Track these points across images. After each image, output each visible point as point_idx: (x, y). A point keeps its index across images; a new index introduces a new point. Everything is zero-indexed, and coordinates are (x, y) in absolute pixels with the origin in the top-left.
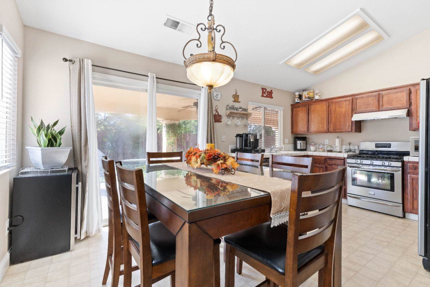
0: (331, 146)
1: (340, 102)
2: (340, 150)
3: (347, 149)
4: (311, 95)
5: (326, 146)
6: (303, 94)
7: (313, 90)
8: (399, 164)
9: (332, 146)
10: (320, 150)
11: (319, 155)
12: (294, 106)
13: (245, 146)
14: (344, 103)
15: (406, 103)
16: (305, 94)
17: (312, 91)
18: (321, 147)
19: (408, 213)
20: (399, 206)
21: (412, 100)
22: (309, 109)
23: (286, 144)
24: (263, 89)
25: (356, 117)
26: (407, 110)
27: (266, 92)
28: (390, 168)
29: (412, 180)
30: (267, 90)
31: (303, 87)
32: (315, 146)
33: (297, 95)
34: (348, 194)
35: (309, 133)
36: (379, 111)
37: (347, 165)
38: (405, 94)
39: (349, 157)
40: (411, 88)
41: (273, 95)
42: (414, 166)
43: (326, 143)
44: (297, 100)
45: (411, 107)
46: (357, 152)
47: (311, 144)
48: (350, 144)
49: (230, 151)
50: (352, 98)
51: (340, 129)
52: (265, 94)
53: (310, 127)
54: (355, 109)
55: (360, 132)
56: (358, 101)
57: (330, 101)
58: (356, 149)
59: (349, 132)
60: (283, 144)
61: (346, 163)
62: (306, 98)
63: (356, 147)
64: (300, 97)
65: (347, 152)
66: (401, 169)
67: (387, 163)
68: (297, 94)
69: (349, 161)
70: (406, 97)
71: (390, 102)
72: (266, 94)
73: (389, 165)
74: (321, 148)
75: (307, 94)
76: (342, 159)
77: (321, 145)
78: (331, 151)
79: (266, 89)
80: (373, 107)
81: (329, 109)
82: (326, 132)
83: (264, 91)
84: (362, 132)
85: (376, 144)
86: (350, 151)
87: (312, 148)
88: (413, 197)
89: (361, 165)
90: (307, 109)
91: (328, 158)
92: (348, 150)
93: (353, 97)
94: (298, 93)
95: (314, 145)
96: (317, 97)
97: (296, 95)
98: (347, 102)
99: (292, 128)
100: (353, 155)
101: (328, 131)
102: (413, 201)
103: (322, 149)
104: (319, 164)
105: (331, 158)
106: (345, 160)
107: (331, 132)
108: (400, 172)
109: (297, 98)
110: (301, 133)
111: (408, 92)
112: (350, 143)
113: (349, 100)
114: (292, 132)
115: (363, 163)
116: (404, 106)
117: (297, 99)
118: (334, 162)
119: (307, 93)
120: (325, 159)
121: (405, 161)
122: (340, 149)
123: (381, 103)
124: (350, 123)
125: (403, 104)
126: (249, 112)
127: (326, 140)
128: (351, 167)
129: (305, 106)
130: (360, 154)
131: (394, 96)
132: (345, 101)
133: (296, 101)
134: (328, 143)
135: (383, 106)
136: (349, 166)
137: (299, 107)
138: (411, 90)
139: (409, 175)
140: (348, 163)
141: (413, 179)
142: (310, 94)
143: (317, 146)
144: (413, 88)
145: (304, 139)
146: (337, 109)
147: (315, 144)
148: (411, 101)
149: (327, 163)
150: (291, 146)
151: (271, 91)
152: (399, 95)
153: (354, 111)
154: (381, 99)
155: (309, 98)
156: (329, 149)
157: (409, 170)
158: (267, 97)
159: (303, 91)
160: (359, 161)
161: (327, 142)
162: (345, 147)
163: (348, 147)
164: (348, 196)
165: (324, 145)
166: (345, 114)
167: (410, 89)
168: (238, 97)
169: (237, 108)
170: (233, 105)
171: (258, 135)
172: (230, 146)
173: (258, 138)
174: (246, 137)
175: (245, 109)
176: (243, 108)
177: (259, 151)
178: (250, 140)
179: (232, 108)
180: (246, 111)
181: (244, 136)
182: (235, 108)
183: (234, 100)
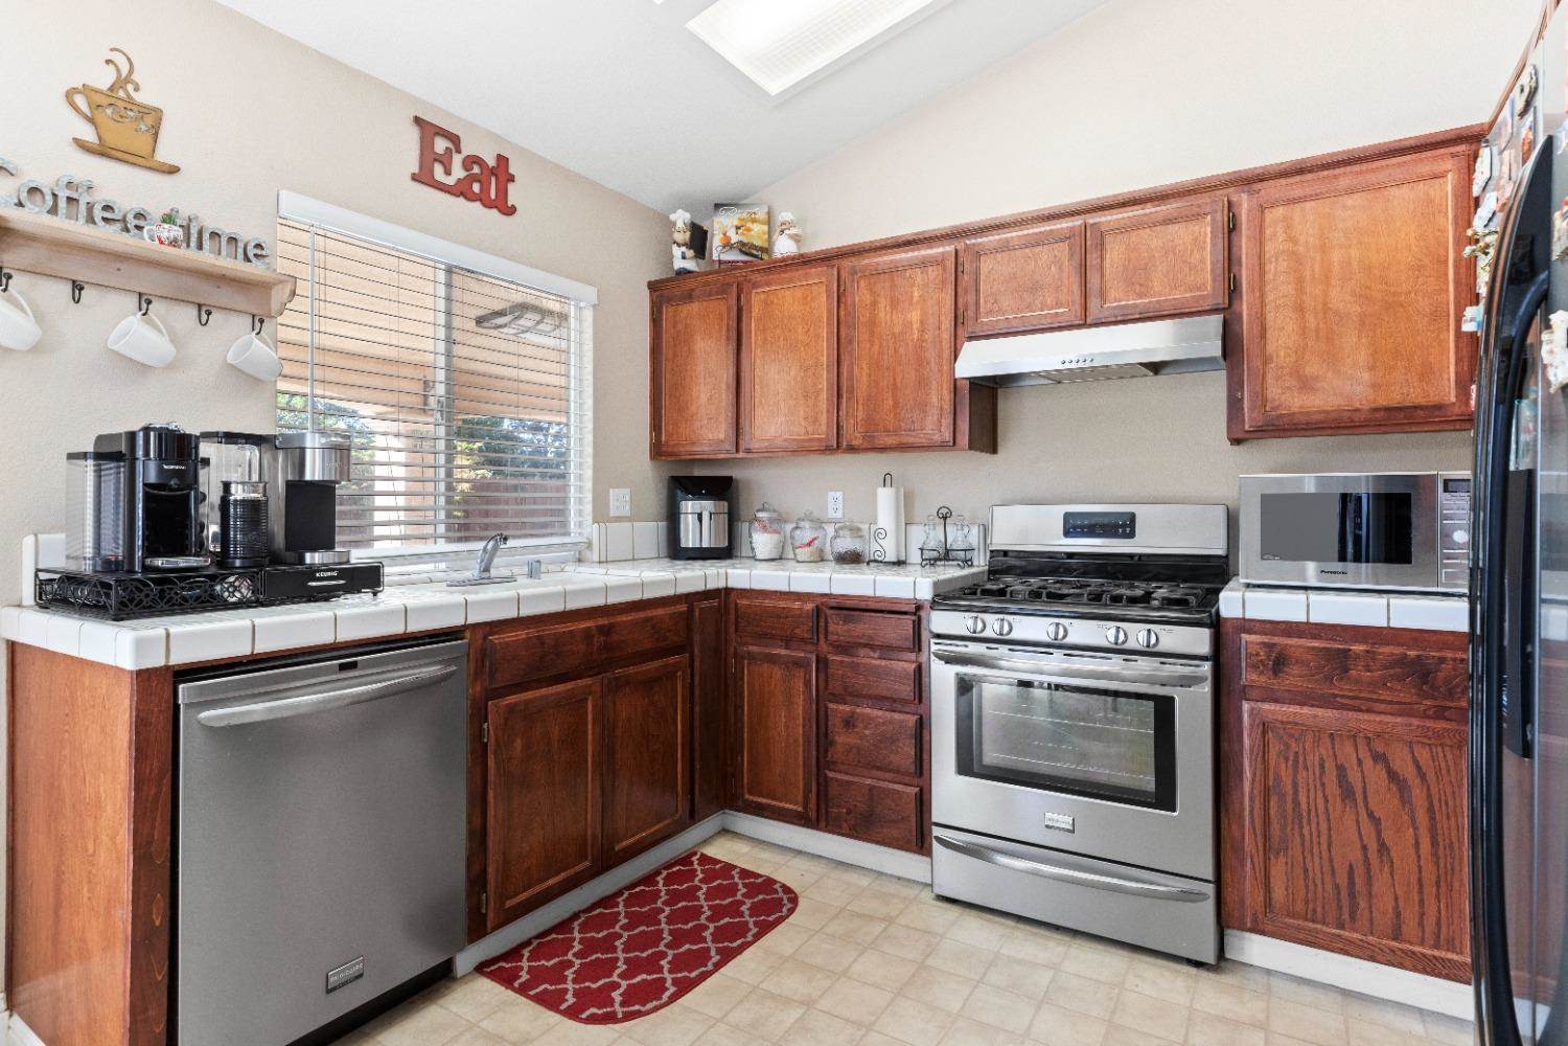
0: (856, 531)
1: (894, 271)
2: (898, 551)
3: (932, 544)
4: (757, 234)
5: (830, 530)
6: (713, 227)
7: (769, 208)
8: (1199, 640)
9: (859, 529)
10: (803, 553)
11: (785, 588)
12: (666, 293)
13: (151, 550)
14: (919, 276)
15: (1214, 280)
16: (722, 227)
17: (761, 214)
18: (806, 534)
19: (1243, 928)
20: (1199, 897)
21: (1240, 265)
22: (740, 310)
23: (619, 519)
24: (427, 130)
25: (978, 360)
26: (1217, 320)
27: (457, 160)
28: (1154, 662)
29: (1264, 733)
30: (466, 151)
31: (719, 183)
32: (776, 532)
33: (680, 225)
34: (937, 832)
35: (741, 455)
36: (1084, 325)
37: (934, 648)
38: (1209, 229)
39: (946, 598)
40: (1234, 198)
41: (514, 195)
42: (1270, 646)
43: (832, 514)
44: (683, 259)
45: (1235, 306)
46: (981, 563)
47: (756, 519)
48: (945, 518)
49: (28, 591)
50: (956, 251)
51: (896, 431)
52: (448, 172)
53: (744, 422)
54: (971, 313)
55: (994, 450)
56: (986, 265)
57: (847, 263)
58: (975, 544)
59: (942, 446)
60: (594, 522)
61: (925, 635)
62: (727, 245)
63: (974, 538)
64: (698, 240)
65: (933, 562)
66: (1206, 668)
67: (1137, 635)
68: (681, 218)
69: (942, 621)
70: (1213, 245)
71: (1136, 276)
72: (458, 172)
73: (1148, 646)
74: (809, 544)
75: (738, 228)
76: (905, 613)
77: (806, 524)
78: (852, 559)
79: (455, 139)
80: (1058, 305)
81: (842, 313)
82: (828, 450)
83: (441, 145)
84: (999, 452)
85: (1067, 516)
86: (946, 555)
87: (762, 542)
88: (1266, 837)
89: (1003, 649)
90: (729, 310)
91: (833, 602)
92: (935, 554)
93: (960, 245)
94: (687, 216)
95: (771, 521)
96: (784, 247)
97: (674, 224)
98: (933, 273)
99: (656, 425)
100: (960, 585)
101: (838, 445)
102: (1267, 860)
103: (808, 549)
104: (788, 641)
105: (849, 604)
106: (919, 618)
107: (852, 449)
108: (1206, 689)
109: (679, 245)
110: (703, 453)
111: (1221, 217)
112: (944, 511)
113: (939, 262)
114: (658, 451)
115: (1014, 635)
116: (1204, 297)
117: (684, 249)
118: (863, 627)
119: (736, 222)
120: (818, 610)
121: (1226, 619)
122: (898, 545)
123: (1094, 281)
124: (947, 396)
125: (1199, 289)
126: (282, 267)
127: (831, 494)
128: (950, 659)
129: (723, 290)
130: (994, 572)
131: (1155, 243)
132: (924, 264)
133: (679, 264)
134: (839, 515)
135: (1103, 295)
136: (940, 657)
137: (689, 297)
138: (1235, 210)
139: (1246, 706)
140: (938, 636)
141: (1265, 727)
142: (749, 230)
143: (789, 527)
144: (1244, 196)
145: (720, 488)
146: (883, 313)
147: (777, 521)
148: (1235, 269)
149: (826, 638)
150: (651, 531)
151: (502, 160)
152: (1181, 234)
153: (964, 326)
154: (1093, 258)
155: (744, 248)
156: (846, 544)
157: (1248, 676)
158: (461, 191)
159: (717, 206)
160: (992, 624)
161: (835, 505)
162: (926, 536)
163: (935, 538)
164: (939, 840)
165: (819, 523)
166: (921, 340)
167: (1229, 203)
168: (149, 120)
169: (130, 217)
170: (79, 176)
171: (308, 453)
172: (29, 540)
173: (308, 477)
174: (161, 458)
175: (233, 240)
176: (210, 225)
177: (314, 584)
178: (227, 486)
179: (62, 204)
180: (251, 255)
181: (147, 453)
182: (107, 208)
183: (88, 134)
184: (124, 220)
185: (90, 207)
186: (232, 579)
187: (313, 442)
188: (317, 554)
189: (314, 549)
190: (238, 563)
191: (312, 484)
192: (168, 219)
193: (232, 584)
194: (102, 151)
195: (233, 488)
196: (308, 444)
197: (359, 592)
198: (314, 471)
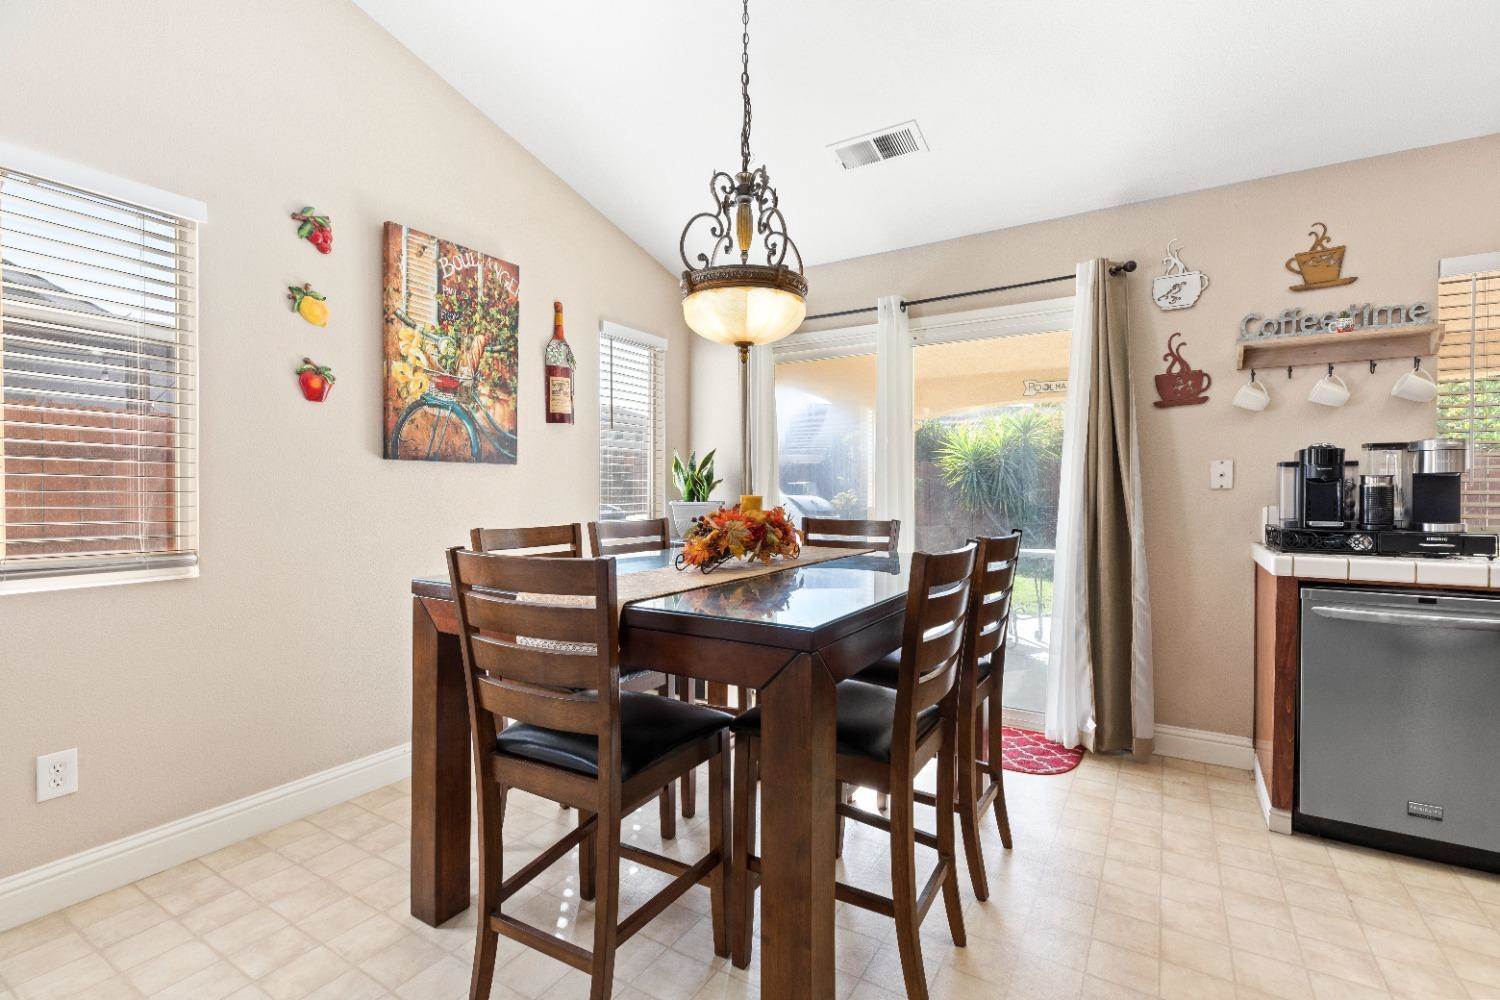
126: (1439, 316)
168: (1336, 256)
169: (1322, 320)
170: (1292, 307)
171: (1426, 454)
172: (1265, 510)
173: (1426, 471)
174: (1317, 463)
175: (1396, 311)
176: (1380, 305)
177: (1425, 545)
178: (1363, 478)
179: (1283, 327)
180: (1412, 316)
181: (1310, 461)
182: (1309, 319)
183: (1298, 281)
184: (1319, 323)
185: (1298, 322)
186: (1358, 536)
187: (1430, 446)
188: (1433, 525)
189: (1430, 521)
190: (1369, 527)
191: (1431, 476)
192: (1345, 315)
193: (1357, 539)
194: (1307, 287)
195: (1367, 479)
196: (1426, 447)
197: (1471, 555)
198: (1432, 466)
